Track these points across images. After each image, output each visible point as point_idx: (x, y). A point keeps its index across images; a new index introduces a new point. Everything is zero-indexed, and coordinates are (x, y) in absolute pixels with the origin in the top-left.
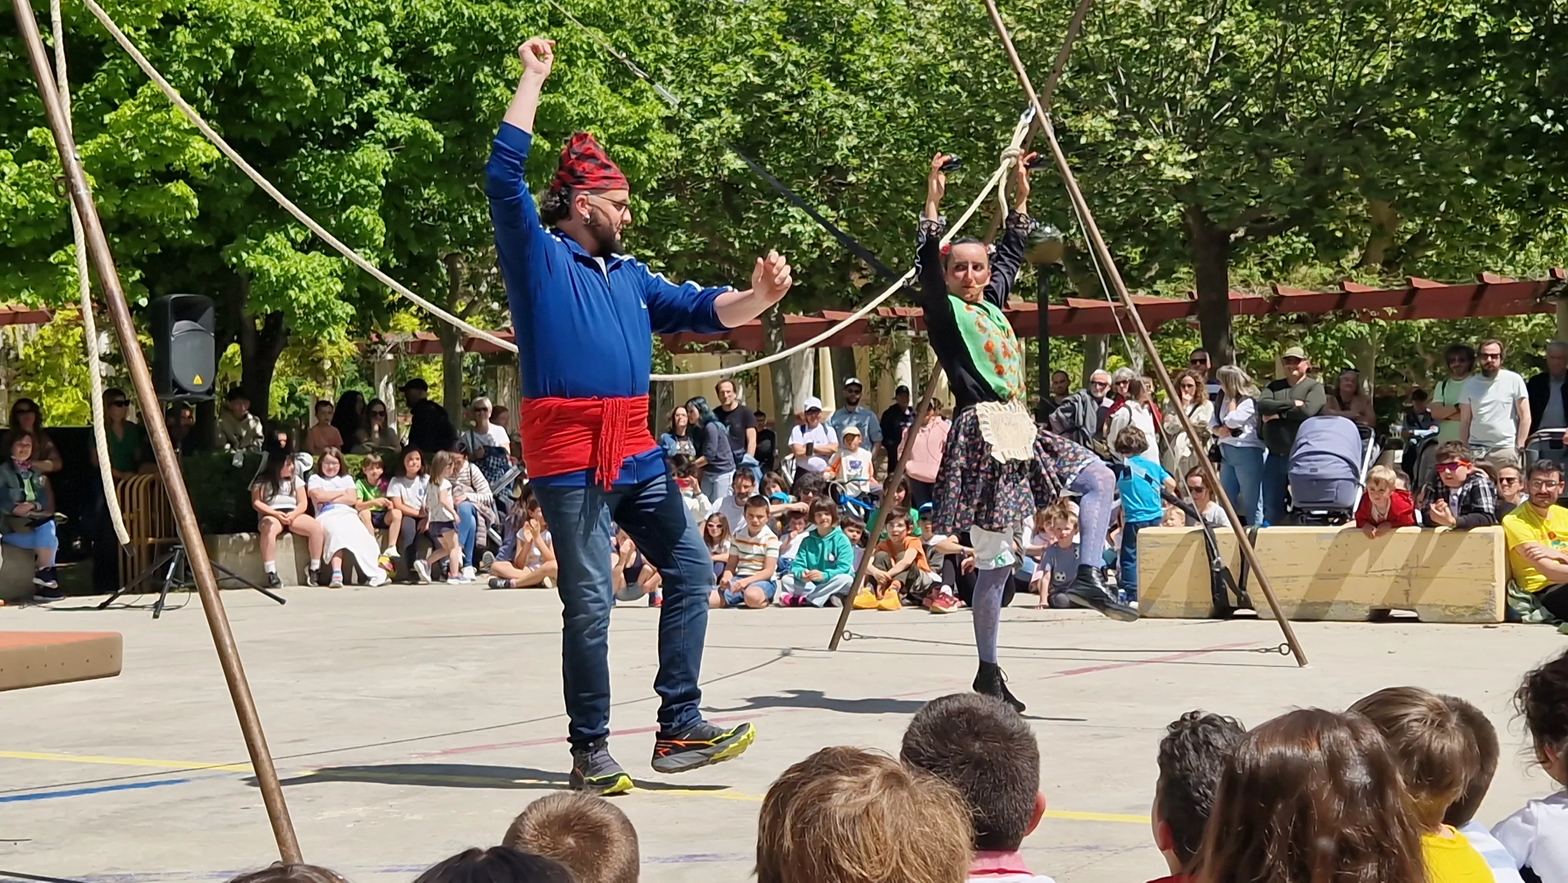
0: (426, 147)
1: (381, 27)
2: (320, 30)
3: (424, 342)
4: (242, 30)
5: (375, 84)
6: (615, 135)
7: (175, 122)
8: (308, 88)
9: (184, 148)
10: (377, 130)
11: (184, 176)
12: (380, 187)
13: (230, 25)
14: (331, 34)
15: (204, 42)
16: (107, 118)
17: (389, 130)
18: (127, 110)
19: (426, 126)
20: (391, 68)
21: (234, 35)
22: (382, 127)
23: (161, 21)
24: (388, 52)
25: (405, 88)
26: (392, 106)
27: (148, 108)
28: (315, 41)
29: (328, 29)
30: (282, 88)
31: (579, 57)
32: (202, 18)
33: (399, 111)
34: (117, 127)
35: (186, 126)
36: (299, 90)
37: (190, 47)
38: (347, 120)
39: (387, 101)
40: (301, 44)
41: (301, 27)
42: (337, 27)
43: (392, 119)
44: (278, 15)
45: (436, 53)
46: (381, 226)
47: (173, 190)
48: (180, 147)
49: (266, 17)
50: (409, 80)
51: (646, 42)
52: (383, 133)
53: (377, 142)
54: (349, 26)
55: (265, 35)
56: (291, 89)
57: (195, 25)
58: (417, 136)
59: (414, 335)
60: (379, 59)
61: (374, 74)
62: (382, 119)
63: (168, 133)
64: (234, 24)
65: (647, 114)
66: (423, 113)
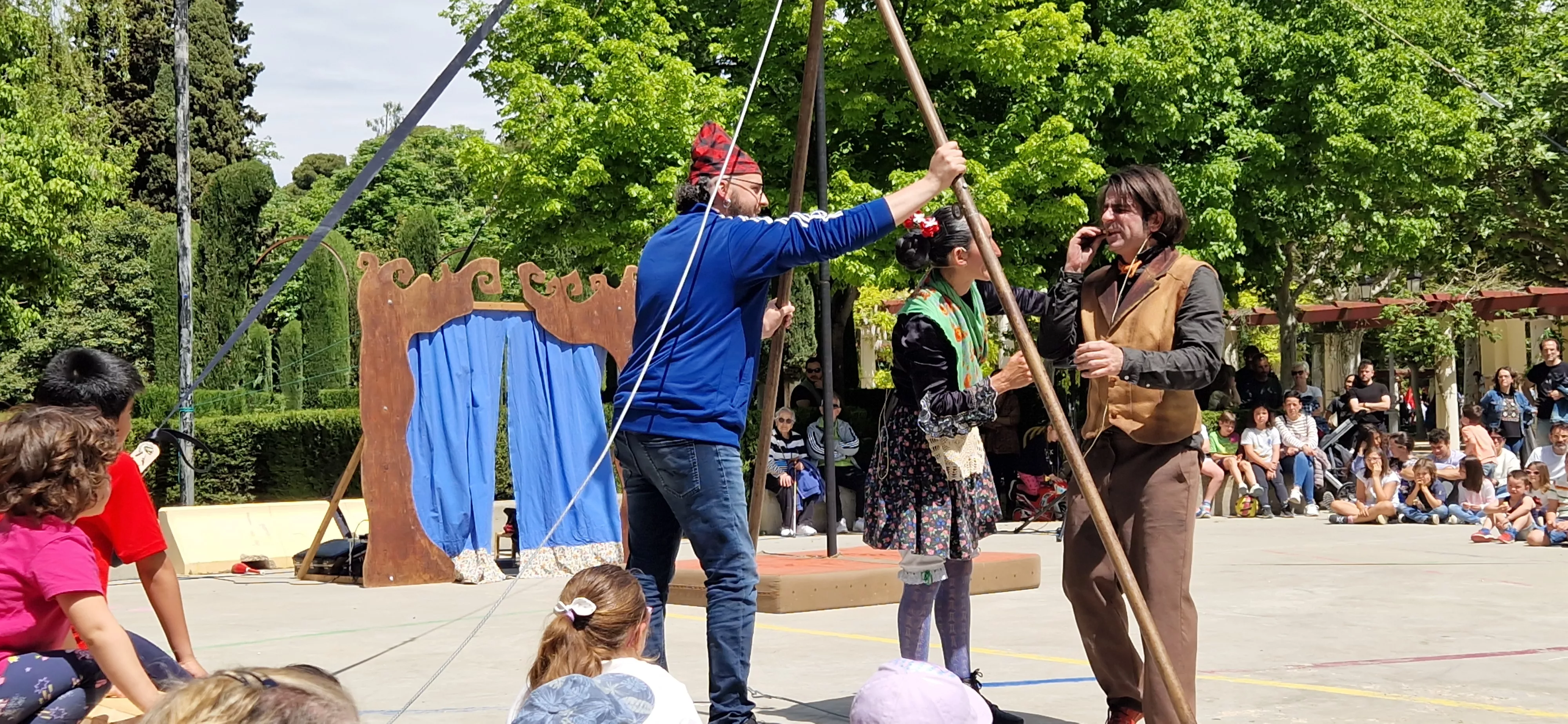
0: (1269, 156)
1: (1232, 61)
2: (1183, 67)
3: (1262, 316)
4: (1121, 72)
5: (1225, 107)
6: (1436, 137)
7: (1070, 149)
8: (1174, 114)
9: (1077, 168)
10: (1229, 144)
11: (1078, 190)
12: (1232, 192)
13: (1112, 70)
14: (1192, 70)
15: (1091, 84)
16: (1017, 149)
17: (1238, 144)
18: (1034, 141)
19: (1270, 139)
20: (1239, 93)
21: (1115, 76)
22: (1232, 142)
23: (1059, 70)
24: (1238, 81)
25: (1250, 108)
26: (1239, 124)
27: (1049, 139)
28: (1179, 76)
29: (1190, 66)
30: (1153, 115)
31: (1403, 73)
32: (1090, 65)
33: (1247, 128)
34: (1025, 156)
35: (1079, 151)
36: (1166, 116)
37: (1080, 89)
38: (1202, 138)
39: (1235, 119)
40: (1168, 79)
41: (1168, 66)
42: (1196, 63)
43: (1240, 135)
44: (1149, 58)
45: (1278, 78)
46: (1233, 223)
47: (1069, 201)
48: (1073, 168)
49: (1140, 60)
50: (1253, 102)
51: (1463, 55)
52: (1233, 147)
53: (1227, 155)
54: (1205, 63)
55: (1139, 75)
56: (1160, 117)
57: (1085, 71)
58: (1262, 150)
59: (1254, 310)
60: (1230, 88)
61: (1225, 99)
62: (1232, 135)
63: (1065, 158)
64: (1115, 68)
65: (1466, 118)
66: (1267, 129)
